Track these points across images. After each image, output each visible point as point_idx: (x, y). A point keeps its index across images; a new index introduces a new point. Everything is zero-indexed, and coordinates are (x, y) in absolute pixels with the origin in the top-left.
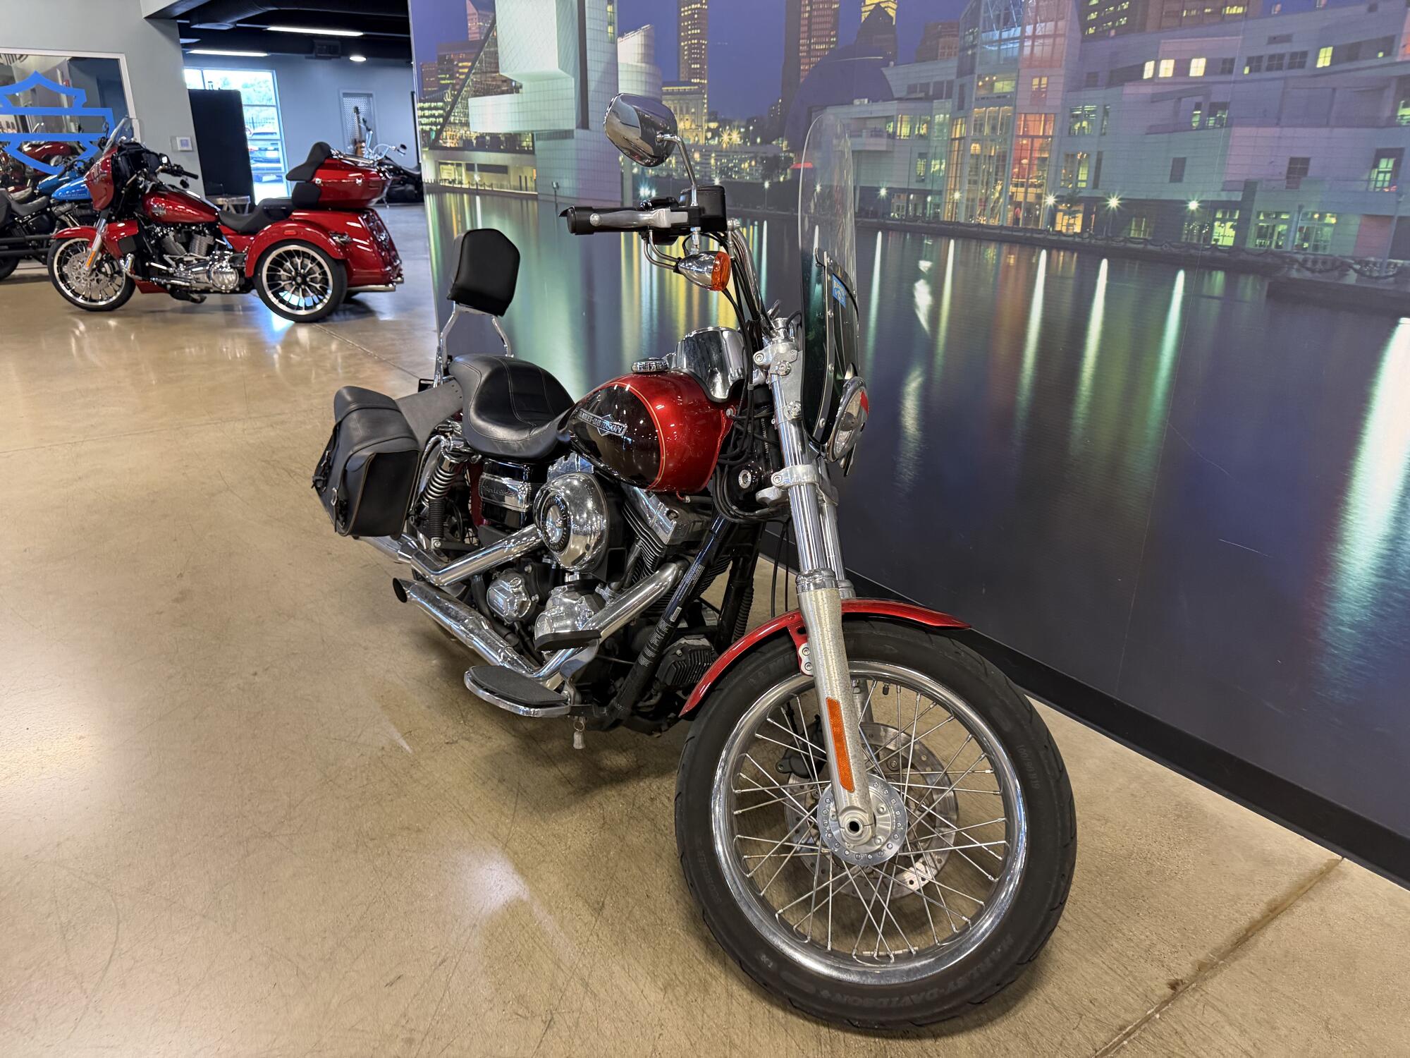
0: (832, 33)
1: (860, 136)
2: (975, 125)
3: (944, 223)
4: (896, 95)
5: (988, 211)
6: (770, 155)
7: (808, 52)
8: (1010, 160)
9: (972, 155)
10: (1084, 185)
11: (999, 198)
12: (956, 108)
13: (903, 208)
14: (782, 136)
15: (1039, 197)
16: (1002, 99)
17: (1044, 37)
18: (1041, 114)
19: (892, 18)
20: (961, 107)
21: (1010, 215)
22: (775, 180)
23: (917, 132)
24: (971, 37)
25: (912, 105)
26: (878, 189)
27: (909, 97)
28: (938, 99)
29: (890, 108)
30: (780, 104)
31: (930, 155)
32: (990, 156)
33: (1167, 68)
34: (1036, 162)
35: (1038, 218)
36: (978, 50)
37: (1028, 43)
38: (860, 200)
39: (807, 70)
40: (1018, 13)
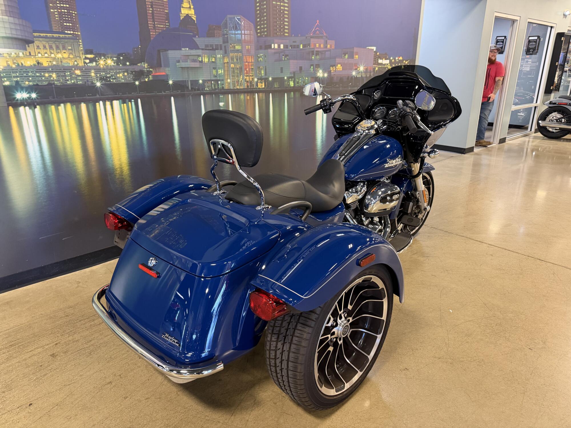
0: (166, 21)
1: (187, 62)
2: (231, 59)
3: (226, 89)
4: (200, 48)
5: (239, 84)
6: (137, 70)
7: (154, 27)
8: (243, 69)
9: (232, 68)
10: (263, 75)
11: (242, 80)
12: (224, 53)
13: (210, 86)
14: (144, 62)
15: (253, 79)
16: (238, 51)
17: (247, 34)
18: (250, 56)
19: (194, 21)
20: (226, 53)
21: (246, 85)
22: (142, 80)
23: (211, 61)
24: (226, 32)
25: (208, 51)
26: (198, 81)
27: (206, 48)
28: (217, 50)
29: (199, 52)
30: (140, 48)
31: (217, 68)
32: (237, 68)
33: (276, 46)
34: (251, 69)
35: (253, 85)
36: (228, 36)
37: (243, 36)
38: (191, 85)
39: (155, 35)
40: (239, 27)
